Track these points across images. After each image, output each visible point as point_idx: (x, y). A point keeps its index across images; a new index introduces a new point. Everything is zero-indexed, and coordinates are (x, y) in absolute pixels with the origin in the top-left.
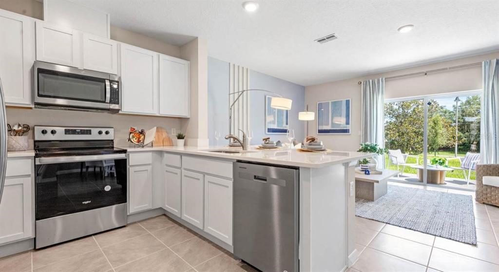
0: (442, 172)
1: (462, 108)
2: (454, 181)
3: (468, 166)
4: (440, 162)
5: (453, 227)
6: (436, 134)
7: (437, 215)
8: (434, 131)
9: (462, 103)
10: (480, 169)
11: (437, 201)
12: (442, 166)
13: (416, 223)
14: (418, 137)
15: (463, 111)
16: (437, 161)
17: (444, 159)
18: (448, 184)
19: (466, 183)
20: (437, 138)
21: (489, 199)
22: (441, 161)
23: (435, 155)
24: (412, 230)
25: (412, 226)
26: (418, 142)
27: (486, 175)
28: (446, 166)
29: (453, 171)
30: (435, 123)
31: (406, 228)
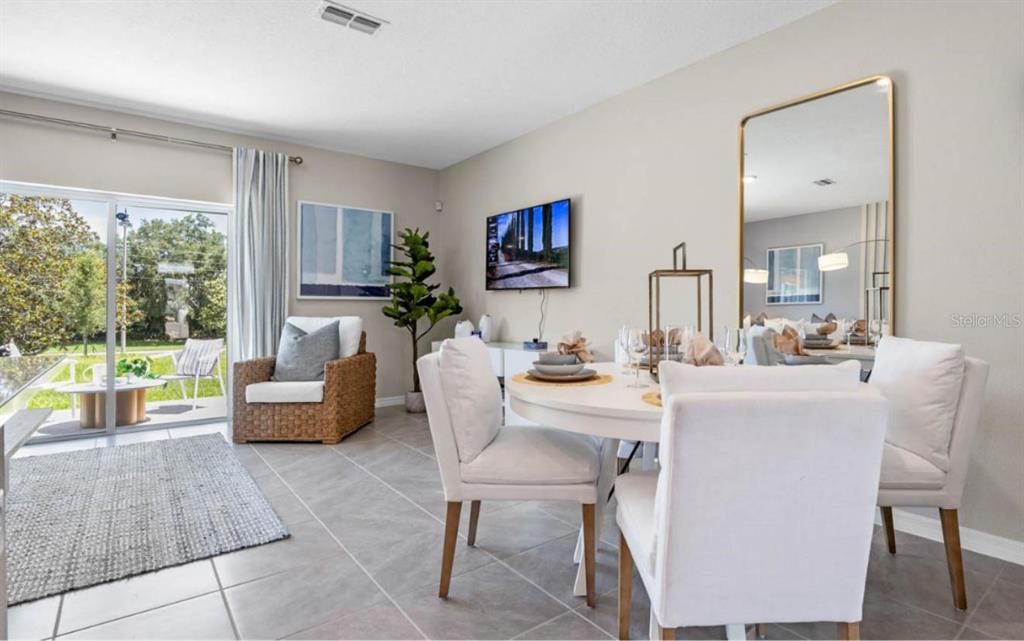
0: (141, 391)
1: (131, 244)
2: (162, 407)
3: (191, 369)
4: (137, 368)
5: (230, 517)
6: (88, 300)
7: (184, 503)
8: (82, 292)
9: (132, 233)
10: (240, 371)
11: (162, 466)
12: (141, 378)
13: (149, 547)
14: (33, 309)
15: (134, 250)
16: (129, 367)
17: (144, 359)
18: (156, 419)
19: (189, 408)
20: (91, 310)
21: (256, 431)
22: (139, 365)
23: (86, 352)
24: (151, 571)
25: (145, 560)
26: (35, 323)
27: (251, 383)
28: (151, 376)
29: (165, 385)
30: (85, 273)
31: (130, 576)
